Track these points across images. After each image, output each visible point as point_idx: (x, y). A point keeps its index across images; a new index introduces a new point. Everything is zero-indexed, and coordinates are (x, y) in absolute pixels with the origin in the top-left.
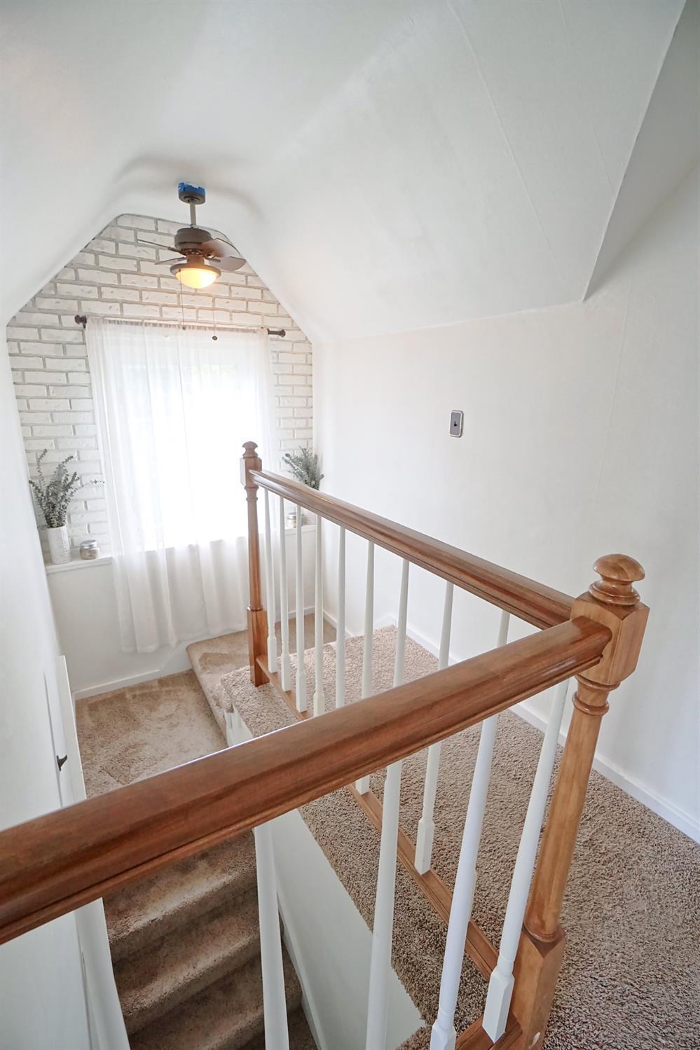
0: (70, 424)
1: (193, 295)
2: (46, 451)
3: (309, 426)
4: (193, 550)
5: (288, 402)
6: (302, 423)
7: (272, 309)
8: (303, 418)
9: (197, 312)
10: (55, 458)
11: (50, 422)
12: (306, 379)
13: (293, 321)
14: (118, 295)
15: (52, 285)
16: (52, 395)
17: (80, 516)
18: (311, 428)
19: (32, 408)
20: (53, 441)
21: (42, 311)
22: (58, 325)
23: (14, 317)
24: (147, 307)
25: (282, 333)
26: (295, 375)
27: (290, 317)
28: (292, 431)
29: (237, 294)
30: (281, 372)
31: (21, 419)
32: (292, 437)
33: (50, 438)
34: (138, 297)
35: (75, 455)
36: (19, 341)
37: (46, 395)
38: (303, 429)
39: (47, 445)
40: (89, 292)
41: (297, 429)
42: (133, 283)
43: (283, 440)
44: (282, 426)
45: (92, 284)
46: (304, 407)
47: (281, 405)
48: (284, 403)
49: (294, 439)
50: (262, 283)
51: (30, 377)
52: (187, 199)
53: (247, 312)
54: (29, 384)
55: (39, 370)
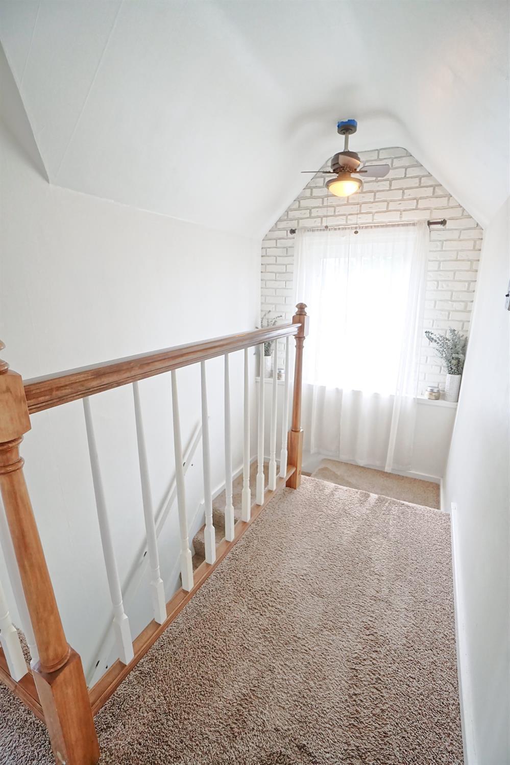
0: (283, 297)
1: (373, 203)
2: (270, 311)
3: (468, 309)
4: (339, 392)
5: (448, 286)
6: (460, 306)
7: (444, 201)
8: (463, 301)
9: (373, 216)
10: (272, 316)
11: (274, 294)
12: (471, 265)
13: (464, 210)
14: (321, 212)
15: (286, 213)
16: (277, 279)
17: (280, 352)
18: (470, 311)
19: (267, 286)
20: (274, 306)
21: (279, 230)
22: (286, 237)
23: (266, 235)
24: (338, 218)
25: (443, 223)
26: (459, 260)
27: (461, 207)
28: (447, 313)
29: (409, 195)
30: (442, 259)
31: (262, 292)
32: (446, 318)
33: (272, 304)
34: (333, 212)
35: (284, 315)
36: (266, 248)
37: (274, 279)
38: (462, 311)
39: (271, 308)
40: (305, 214)
41: (453, 311)
42: (331, 202)
43: (436, 320)
44: (437, 308)
45: (306, 208)
46: (465, 291)
47: (439, 288)
48: (443, 287)
49: (448, 321)
50: (435, 180)
51: (269, 268)
52: (343, 131)
53: (417, 209)
54: (268, 272)
55: (273, 264)
